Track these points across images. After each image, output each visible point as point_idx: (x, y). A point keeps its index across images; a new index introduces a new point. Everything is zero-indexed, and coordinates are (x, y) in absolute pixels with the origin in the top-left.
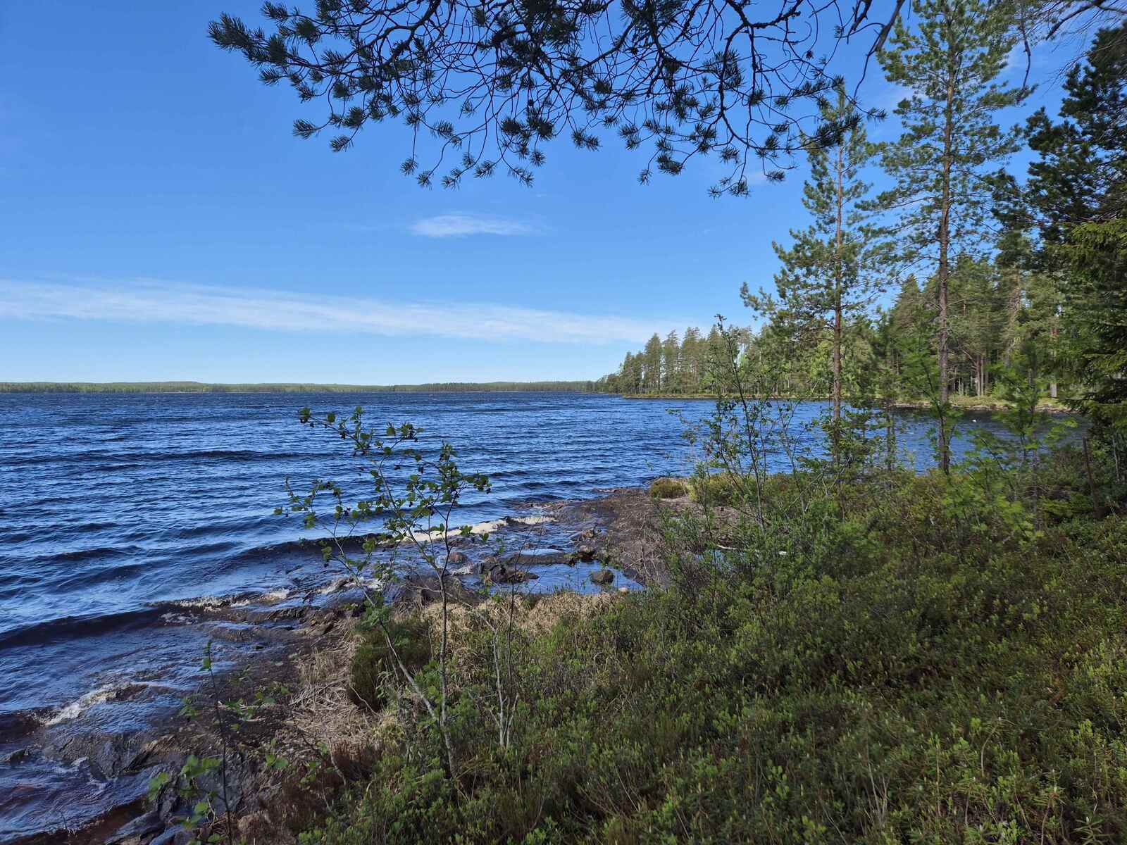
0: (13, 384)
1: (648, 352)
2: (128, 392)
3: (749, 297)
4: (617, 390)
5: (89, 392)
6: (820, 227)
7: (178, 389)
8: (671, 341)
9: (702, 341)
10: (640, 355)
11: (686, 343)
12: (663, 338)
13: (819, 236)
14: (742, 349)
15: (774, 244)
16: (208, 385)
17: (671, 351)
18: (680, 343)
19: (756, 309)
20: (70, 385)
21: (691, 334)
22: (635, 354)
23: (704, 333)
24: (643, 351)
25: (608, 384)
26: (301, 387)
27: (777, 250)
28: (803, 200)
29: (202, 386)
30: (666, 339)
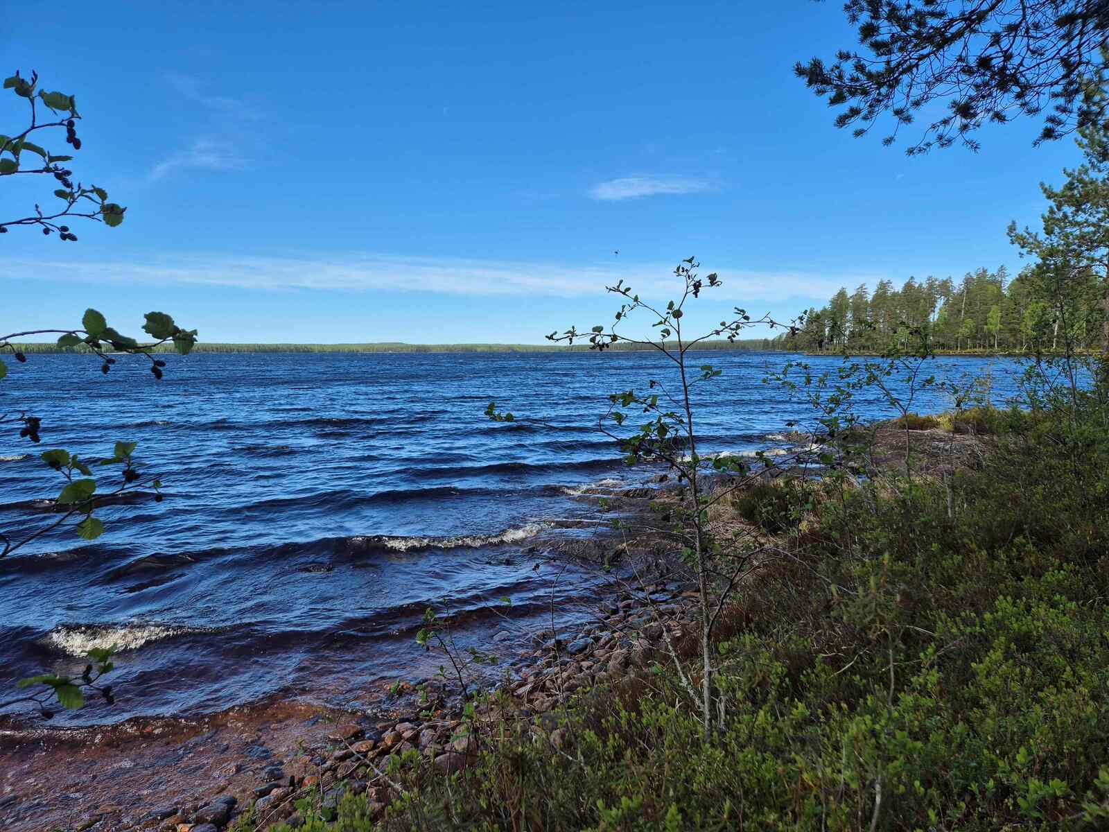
0: (263, 345)
1: (833, 308)
2: (349, 352)
3: (1016, 235)
4: (796, 348)
5: (319, 351)
6: (1093, 166)
7: (389, 349)
8: (860, 296)
9: (895, 294)
10: (825, 310)
11: (876, 297)
12: (850, 293)
13: (1093, 174)
14: (940, 303)
15: (1042, 184)
16: (412, 346)
17: (859, 304)
18: (869, 298)
19: (1023, 247)
20: (306, 346)
21: (883, 286)
22: (818, 309)
23: (898, 287)
24: (828, 306)
25: (786, 341)
26: (490, 347)
27: (1045, 191)
28: (1076, 140)
29: (407, 346)
30: (855, 293)
